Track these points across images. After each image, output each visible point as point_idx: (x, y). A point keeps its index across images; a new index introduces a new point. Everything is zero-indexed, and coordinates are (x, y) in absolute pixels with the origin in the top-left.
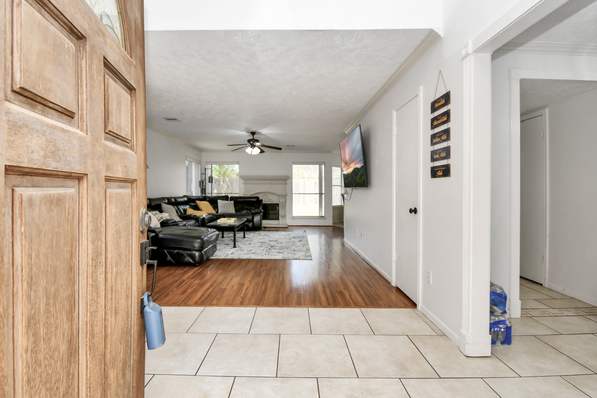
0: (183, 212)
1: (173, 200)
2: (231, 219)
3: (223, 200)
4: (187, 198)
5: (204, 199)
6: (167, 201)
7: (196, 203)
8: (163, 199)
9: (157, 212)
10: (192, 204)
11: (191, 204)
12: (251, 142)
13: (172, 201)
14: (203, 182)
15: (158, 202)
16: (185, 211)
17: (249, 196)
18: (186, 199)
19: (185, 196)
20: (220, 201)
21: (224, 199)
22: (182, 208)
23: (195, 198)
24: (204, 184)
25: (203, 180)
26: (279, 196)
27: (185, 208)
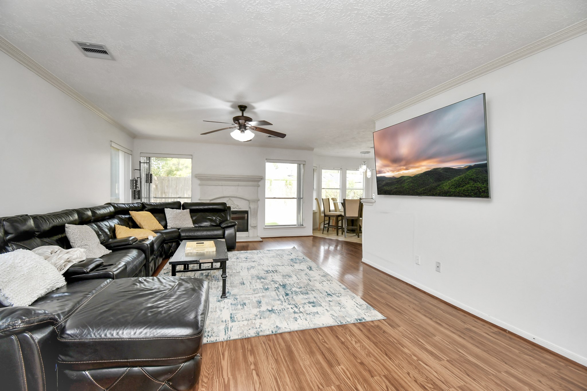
0: (109, 233)
1: (90, 213)
2: (203, 243)
3: (173, 208)
4: (114, 207)
5: (143, 207)
6: (76, 216)
7: (129, 214)
8: (68, 213)
9: (57, 248)
10: (123, 216)
11: (120, 216)
12: (240, 121)
13: (87, 215)
14: (136, 181)
15: (57, 222)
16: (113, 230)
17: (208, 202)
18: (112, 209)
19: (110, 204)
20: (169, 209)
21: (176, 206)
22: (105, 225)
23: (127, 206)
24: (138, 185)
25: (136, 179)
26: (248, 201)
27: (113, 225)
